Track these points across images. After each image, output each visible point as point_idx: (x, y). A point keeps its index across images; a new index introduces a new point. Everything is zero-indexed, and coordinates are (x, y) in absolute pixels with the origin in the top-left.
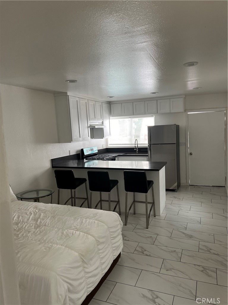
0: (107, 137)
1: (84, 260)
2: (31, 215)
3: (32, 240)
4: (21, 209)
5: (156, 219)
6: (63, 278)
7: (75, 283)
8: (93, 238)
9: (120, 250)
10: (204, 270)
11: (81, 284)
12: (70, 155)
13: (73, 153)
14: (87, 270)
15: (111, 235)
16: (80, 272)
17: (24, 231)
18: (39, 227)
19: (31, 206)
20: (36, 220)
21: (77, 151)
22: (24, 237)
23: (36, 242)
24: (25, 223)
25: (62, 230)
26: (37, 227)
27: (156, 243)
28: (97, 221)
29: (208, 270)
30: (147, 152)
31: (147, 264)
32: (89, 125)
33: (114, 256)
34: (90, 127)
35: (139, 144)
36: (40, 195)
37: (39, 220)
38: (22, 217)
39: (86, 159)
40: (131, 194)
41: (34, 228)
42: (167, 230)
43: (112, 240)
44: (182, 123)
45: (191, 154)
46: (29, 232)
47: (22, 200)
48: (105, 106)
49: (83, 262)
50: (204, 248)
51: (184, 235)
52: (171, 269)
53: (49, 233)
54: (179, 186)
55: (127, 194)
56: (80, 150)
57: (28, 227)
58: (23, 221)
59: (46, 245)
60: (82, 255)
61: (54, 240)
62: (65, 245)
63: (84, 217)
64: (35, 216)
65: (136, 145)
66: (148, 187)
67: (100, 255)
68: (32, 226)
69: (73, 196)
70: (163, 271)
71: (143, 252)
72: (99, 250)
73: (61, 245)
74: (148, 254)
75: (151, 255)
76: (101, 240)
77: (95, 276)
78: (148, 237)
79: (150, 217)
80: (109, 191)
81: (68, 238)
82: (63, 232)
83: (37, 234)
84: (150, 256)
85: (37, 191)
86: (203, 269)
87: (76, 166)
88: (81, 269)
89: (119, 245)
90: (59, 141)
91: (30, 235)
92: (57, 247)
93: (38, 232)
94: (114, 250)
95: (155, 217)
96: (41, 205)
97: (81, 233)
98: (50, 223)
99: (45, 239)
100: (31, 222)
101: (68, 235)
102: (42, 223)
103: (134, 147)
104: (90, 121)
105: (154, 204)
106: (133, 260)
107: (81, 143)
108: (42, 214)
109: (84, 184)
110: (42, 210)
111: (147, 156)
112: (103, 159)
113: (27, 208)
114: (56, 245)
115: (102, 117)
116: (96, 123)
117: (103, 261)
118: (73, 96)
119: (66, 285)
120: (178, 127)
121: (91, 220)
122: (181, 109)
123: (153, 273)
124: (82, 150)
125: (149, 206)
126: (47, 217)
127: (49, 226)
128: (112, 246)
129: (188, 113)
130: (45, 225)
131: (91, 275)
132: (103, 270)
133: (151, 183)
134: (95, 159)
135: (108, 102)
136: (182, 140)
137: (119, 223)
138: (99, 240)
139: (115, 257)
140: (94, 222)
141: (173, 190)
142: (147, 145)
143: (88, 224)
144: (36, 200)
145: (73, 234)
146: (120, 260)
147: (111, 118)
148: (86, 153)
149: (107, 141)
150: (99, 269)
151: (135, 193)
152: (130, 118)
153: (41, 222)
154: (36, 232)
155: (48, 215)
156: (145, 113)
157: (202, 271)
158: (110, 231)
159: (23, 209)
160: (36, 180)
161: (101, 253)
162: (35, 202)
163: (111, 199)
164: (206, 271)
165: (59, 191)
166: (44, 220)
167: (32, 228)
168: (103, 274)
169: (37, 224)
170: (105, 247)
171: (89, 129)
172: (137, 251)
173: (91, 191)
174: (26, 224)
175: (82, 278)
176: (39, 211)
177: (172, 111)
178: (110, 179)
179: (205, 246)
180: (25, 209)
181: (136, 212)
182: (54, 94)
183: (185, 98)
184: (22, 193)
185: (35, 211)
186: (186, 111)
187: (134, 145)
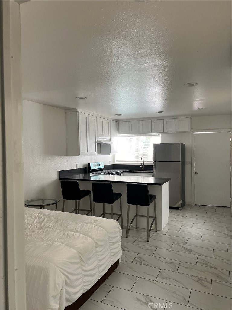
0: (114, 154)
1: (82, 258)
2: (35, 219)
3: (35, 238)
4: (27, 213)
5: (157, 233)
6: (61, 270)
7: (73, 278)
8: (92, 240)
9: (118, 257)
10: (200, 281)
11: (77, 280)
12: (77, 168)
13: (80, 166)
14: (84, 268)
15: (110, 240)
16: (78, 268)
17: (28, 231)
18: (43, 228)
19: (37, 211)
20: (40, 223)
21: (84, 165)
22: (28, 235)
23: (39, 240)
24: (29, 225)
25: (64, 232)
26: (41, 228)
27: (155, 254)
28: (96, 227)
29: (203, 280)
30: (152, 170)
31: (144, 273)
32: (96, 141)
33: (112, 261)
34: (97, 142)
35: (146, 162)
36: (45, 204)
37: (43, 223)
38: (28, 220)
39: (92, 173)
40: (133, 207)
41: (38, 229)
42: (168, 244)
43: (111, 245)
44: (188, 143)
45: (196, 173)
46: (33, 232)
47: (28, 207)
48: (113, 123)
49: (81, 260)
50: (202, 261)
51: (183, 249)
52: (167, 278)
53: (51, 233)
54: (184, 204)
55: (129, 207)
56: (87, 165)
57: (32, 228)
58: (28, 223)
59: (48, 242)
60: (80, 253)
61: (55, 239)
62: (65, 243)
63: (86, 222)
64: (39, 220)
65: (142, 163)
66: (150, 200)
67: (98, 257)
68: (36, 227)
69: (77, 208)
70: (159, 279)
71: (141, 261)
72: (98, 252)
73: (62, 243)
74: (146, 264)
75: (149, 265)
76: (100, 243)
77: (92, 276)
78: (148, 249)
79: (151, 232)
80: (112, 203)
81: (69, 238)
82: (64, 233)
83: (41, 233)
84: (147, 265)
85: (43, 200)
86: (198, 280)
87: (82, 178)
88: (79, 265)
89: (118, 252)
90: (67, 154)
91: (34, 235)
92: (58, 244)
93: (41, 232)
94: (112, 255)
95: (156, 231)
96: (46, 211)
97: (81, 235)
98: (53, 225)
99: (47, 238)
100: (35, 224)
101: (69, 235)
102: (46, 225)
103: (140, 165)
104: (98, 137)
105: (156, 218)
106: (131, 268)
107: (89, 157)
108: (46, 219)
109: (88, 196)
110: (46, 216)
111: (153, 173)
112: (108, 174)
113: (32, 213)
114: (57, 243)
115: (110, 134)
116: (104, 139)
117: (100, 263)
118: (83, 113)
119: (63, 277)
120: (183, 146)
121: (92, 225)
122: (187, 129)
123: (149, 280)
124: (89, 164)
125: (151, 220)
126: (50, 221)
127: (52, 227)
128: (111, 251)
129: (194, 133)
130: (48, 227)
131: (88, 274)
132: (100, 273)
133: (153, 197)
134: (100, 174)
135: (116, 120)
136: (187, 159)
137: (118, 230)
138: (98, 242)
139: (114, 263)
140: (94, 226)
141: (177, 209)
142: (153, 163)
143: (88, 228)
144: (42, 207)
145: (73, 235)
146: (118, 267)
147: (119, 135)
148: (93, 167)
149: (114, 157)
150: (96, 271)
151: (138, 205)
152: (137, 136)
153: (44, 225)
154: (39, 232)
155: (52, 219)
156: (152, 131)
157: (197, 281)
158: (109, 236)
159: (29, 214)
160: (42, 190)
161: (99, 255)
162: (40, 208)
163: (114, 212)
164: (201, 282)
165: (64, 201)
166: (48, 223)
167: (36, 229)
168: (100, 276)
169: (40, 226)
170: (103, 251)
171: (97, 144)
172: (136, 260)
173: (95, 203)
174: (31, 225)
175: (79, 274)
176: (43, 216)
177: (178, 131)
178: (113, 192)
179: (203, 259)
180: (30, 214)
181: (138, 227)
182: (65, 110)
183: (191, 118)
184: (29, 201)
185: (40, 216)
186: (192, 130)
187: (140, 163)
